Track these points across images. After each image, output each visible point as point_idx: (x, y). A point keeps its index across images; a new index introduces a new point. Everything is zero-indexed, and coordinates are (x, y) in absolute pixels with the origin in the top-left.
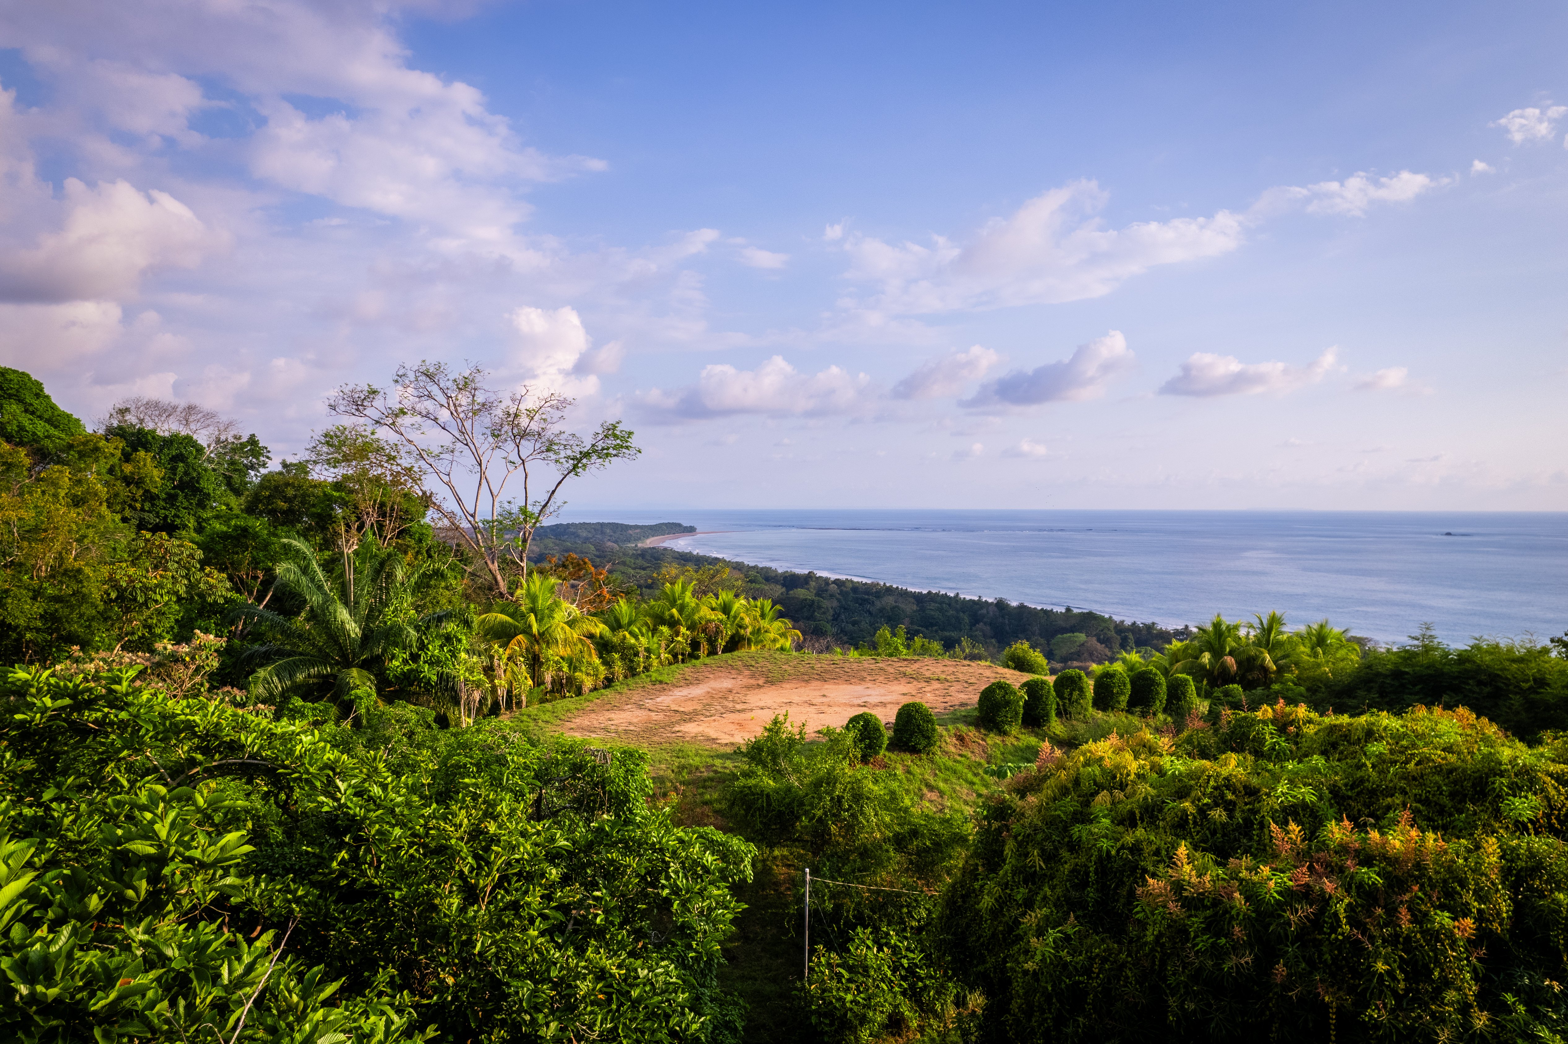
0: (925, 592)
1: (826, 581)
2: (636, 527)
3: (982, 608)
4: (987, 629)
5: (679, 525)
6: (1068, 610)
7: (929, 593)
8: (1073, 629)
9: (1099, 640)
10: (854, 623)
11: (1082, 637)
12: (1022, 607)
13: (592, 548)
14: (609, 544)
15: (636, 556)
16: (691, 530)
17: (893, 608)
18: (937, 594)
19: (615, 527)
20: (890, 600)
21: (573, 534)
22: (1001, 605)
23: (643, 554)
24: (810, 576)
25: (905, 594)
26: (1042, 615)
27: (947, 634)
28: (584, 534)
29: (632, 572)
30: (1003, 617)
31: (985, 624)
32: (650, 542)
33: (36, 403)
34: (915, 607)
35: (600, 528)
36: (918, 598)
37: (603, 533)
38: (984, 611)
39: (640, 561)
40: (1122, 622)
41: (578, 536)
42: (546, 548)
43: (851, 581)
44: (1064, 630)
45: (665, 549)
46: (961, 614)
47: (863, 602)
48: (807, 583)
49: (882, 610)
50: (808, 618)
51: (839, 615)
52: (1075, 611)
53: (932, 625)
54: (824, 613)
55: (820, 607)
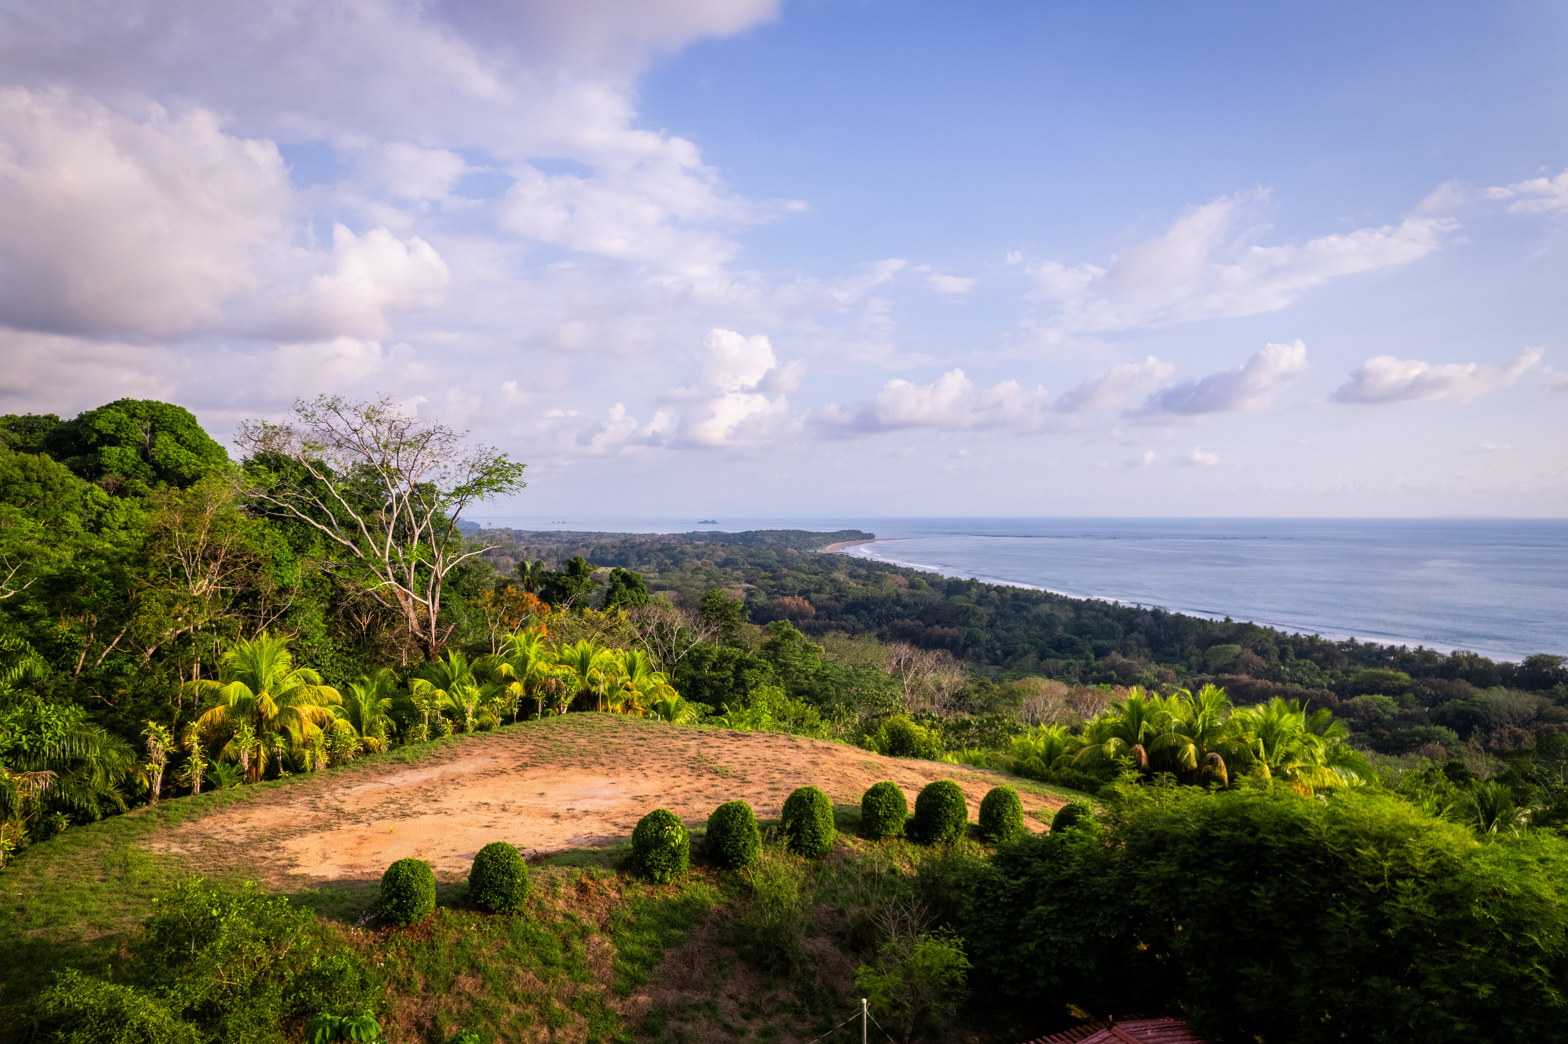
0: (1084, 599)
1: (989, 588)
2: (819, 534)
3: (1137, 617)
4: (1142, 638)
5: (859, 532)
6: (1228, 620)
7: (1088, 600)
8: (1229, 640)
9: (1256, 652)
10: (1009, 630)
11: (1237, 648)
12: (1179, 616)
13: (774, 553)
14: (790, 550)
15: (813, 562)
16: (870, 537)
17: (1048, 616)
18: (1097, 602)
19: (799, 534)
20: (1045, 608)
21: (761, 540)
22: (1157, 614)
23: (820, 560)
24: (972, 583)
25: (1063, 602)
26: (1198, 624)
27: (1100, 642)
28: (769, 540)
29: (804, 576)
30: (1159, 626)
31: (1140, 633)
32: (830, 549)
33: (186, 433)
34: (1072, 615)
35: (786, 535)
36: (1077, 605)
37: (787, 539)
38: (1139, 620)
39: (816, 567)
40: (1284, 633)
41: (765, 542)
42: (732, 553)
43: (1013, 588)
44: (1220, 641)
45: (842, 555)
46: (1116, 623)
47: (1019, 609)
48: (969, 589)
49: (1037, 617)
50: (963, 624)
51: (995, 621)
52: (1236, 621)
53: (1086, 633)
54: (979, 619)
55: (974, 614)
